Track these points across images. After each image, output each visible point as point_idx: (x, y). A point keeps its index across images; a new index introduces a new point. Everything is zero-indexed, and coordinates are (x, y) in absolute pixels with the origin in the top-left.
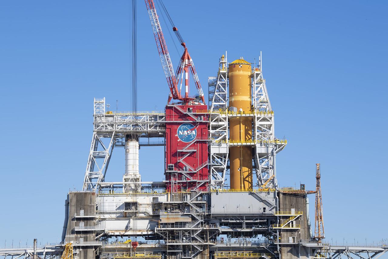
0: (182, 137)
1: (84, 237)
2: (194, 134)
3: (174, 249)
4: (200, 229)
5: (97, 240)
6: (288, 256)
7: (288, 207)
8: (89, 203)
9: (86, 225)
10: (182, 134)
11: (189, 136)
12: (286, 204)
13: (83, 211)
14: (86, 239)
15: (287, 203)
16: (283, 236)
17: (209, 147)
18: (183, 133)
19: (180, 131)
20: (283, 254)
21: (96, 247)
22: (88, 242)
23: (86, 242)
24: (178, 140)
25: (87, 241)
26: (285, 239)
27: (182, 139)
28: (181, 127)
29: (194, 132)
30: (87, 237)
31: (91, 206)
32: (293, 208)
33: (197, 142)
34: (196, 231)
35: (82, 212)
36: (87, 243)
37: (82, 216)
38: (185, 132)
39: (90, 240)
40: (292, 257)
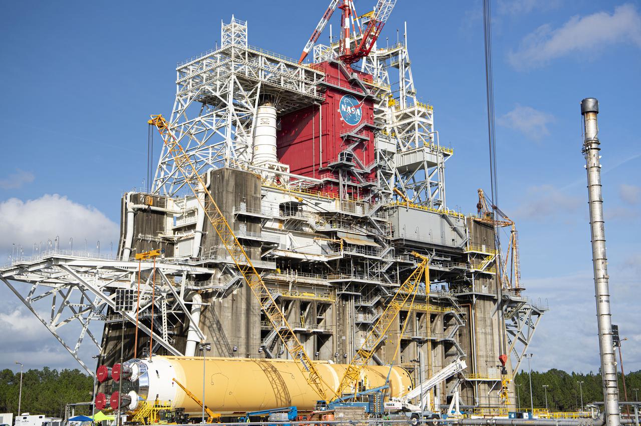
0: (345, 113)
1: (247, 252)
4: (391, 261)
5: (263, 259)
6: (482, 312)
7: (479, 242)
8: (253, 192)
9: (249, 230)
10: (345, 110)
11: (354, 117)
12: (477, 237)
13: (245, 204)
14: (249, 255)
19: (343, 105)
20: (477, 309)
24: (341, 119)
26: (478, 288)
27: (345, 118)
28: (343, 99)
29: (358, 110)
30: (250, 252)
31: (256, 198)
32: (484, 245)
33: (364, 127)
35: (243, 205)
37: (243, 212)
38: (349, 108)
39: (255, 259)
40: (485, 315)
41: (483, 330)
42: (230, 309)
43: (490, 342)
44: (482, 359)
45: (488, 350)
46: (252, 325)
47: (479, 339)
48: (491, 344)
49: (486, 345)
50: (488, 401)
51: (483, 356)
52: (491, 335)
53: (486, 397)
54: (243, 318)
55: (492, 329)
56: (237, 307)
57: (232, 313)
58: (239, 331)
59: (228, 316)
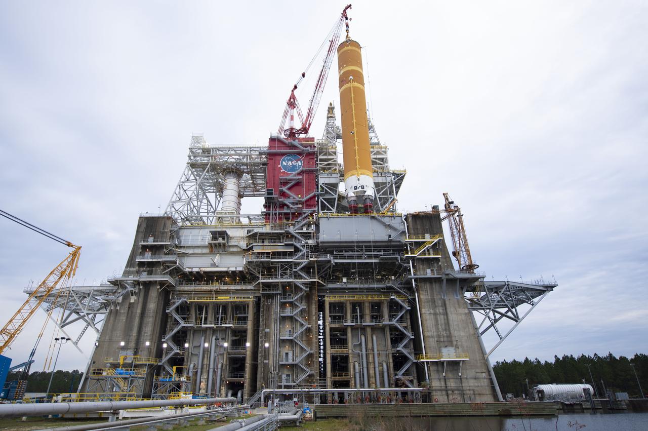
0: (285, 167)
1: (148, 271)
2: (300, 164)
3: (270, 290)
4: (305, 261)
5: (164, 274)
6: (428, 294)
7: (420, 232)
8: (162, 229)
9: (153, 255)
10: (285, 164)
11: (294, 167)
12: (417, 229)
13: (153, 238)
14: (150, 273)
15: (419, 227)
16: (418, 268)
17: (317, 176)
18: (287, 164)
19: (284, 162)
20: (421, 292)
21: (162, 283)
22: (153, 276)
23: (149, 276)
24: (281, 171)
25: (151, 274)
26: (422, 272)
27: (285, 169)
28: (285, 158)
30: (152, 271)
31: (163, 233)
32: (427, 233)
33: (303, 172)
34: (299, 264)
35: (151, 238)
36: (151, 278)
37: (150, 243)
38: (290, 162)
39: (155, 274)
40: (433, 297)
41: (432, 311)
42: (126, 315)
43: (443, 322)
44: (431, 339)
45: (440, 330)
46: (144, 325)
47: (426, 320)
48: (445, 323)
49: (437, 324)
50: (443, 384)
51: (432, 337)
52: (444, 314)
53: (440, 379)
54: (137, 321)
55: (446, 309)
56: (132, 313)
57: (127, 317)
58: (131, 330)
59: (123, 320)
